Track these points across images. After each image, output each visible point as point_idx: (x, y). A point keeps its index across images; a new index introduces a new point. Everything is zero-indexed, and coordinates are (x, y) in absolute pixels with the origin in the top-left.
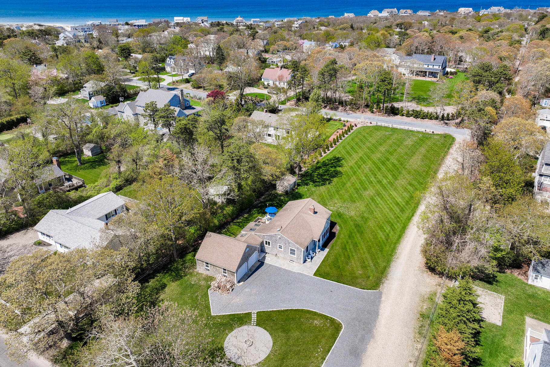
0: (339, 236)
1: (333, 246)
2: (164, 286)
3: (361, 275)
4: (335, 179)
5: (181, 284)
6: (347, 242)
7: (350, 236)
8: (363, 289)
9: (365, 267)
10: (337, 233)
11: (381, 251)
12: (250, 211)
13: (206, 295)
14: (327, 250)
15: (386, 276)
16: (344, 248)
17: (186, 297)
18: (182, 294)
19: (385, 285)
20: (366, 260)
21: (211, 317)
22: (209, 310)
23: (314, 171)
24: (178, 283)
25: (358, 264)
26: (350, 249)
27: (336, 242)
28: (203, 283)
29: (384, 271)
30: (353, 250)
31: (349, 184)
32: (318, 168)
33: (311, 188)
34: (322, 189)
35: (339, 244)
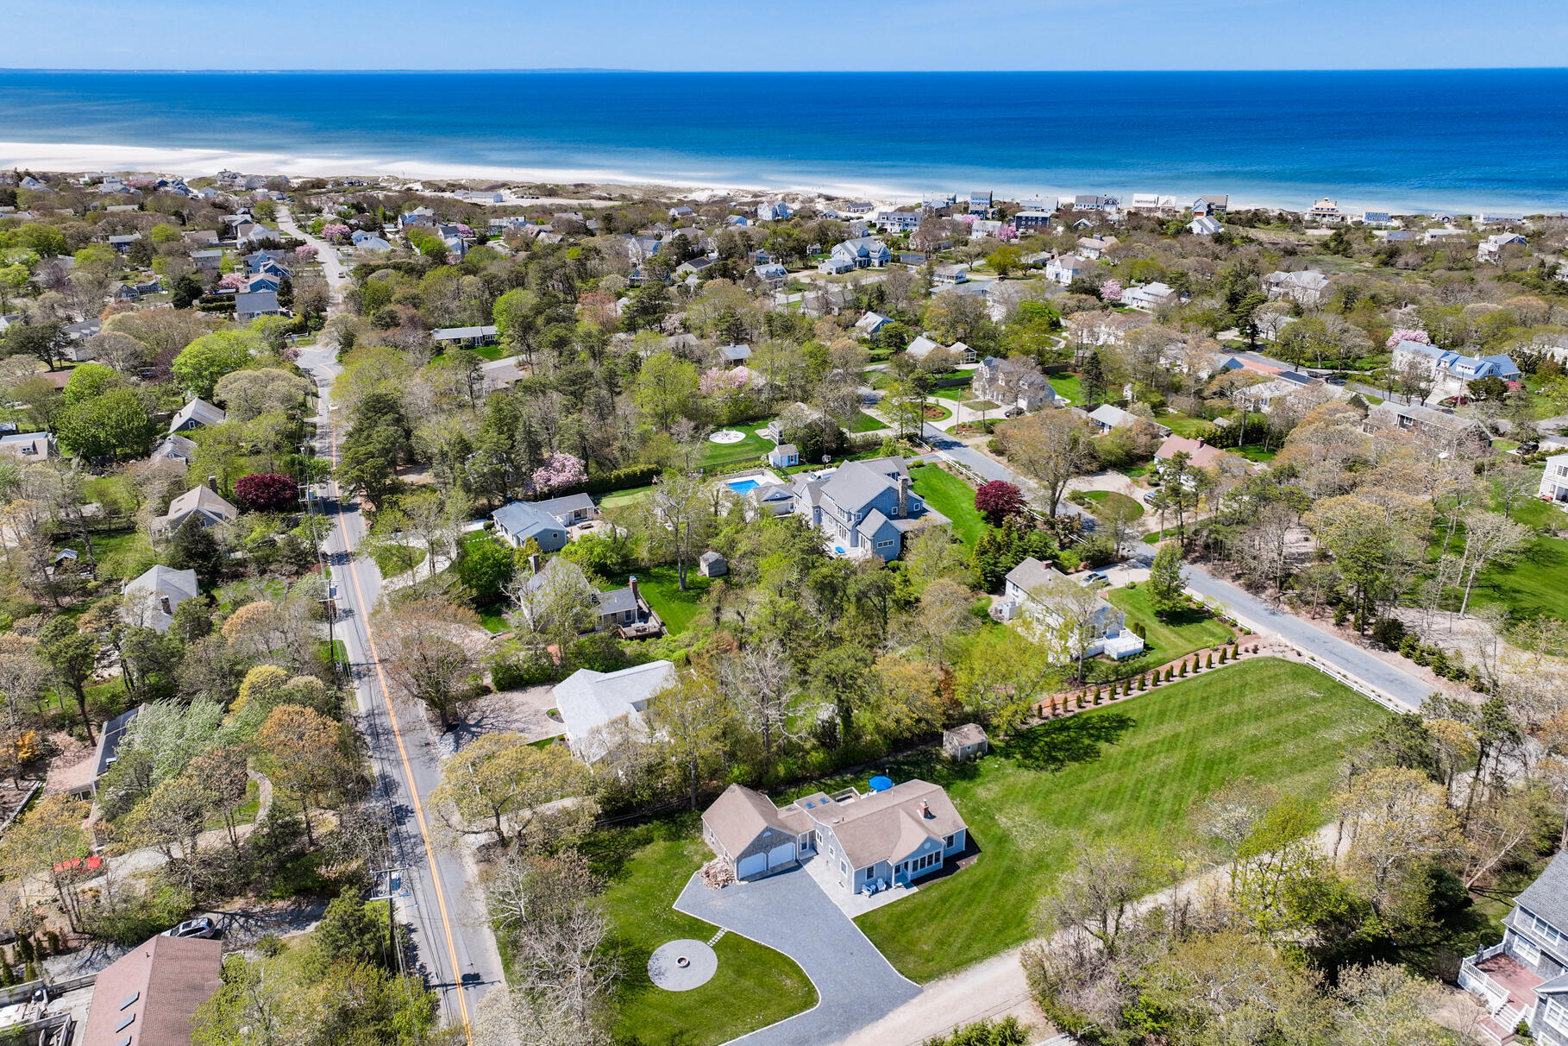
0: (961, 875)
1: (929, 889)
2: (649, 841)
3: (923, 951)
4: (1071, 766)
5: (670, 848)
6: (960, 892)
7: (977, 886)
8: (902, 973)
9: (943, 943)
10: (963, 868)
11: (999, 931)
12: (862, 771)
13: (688, 877)
14: (915, 889)
15: (957, 973)
16: (944, 900)
17: (661, 868)
18: (662, 862)
19: (941, 983)
20: (958, 933)
21: (671, 909)
22: (674, 900)
24: (668, 844)
25: (938, 934)
26: (953, 905)
27: (945, 882)
28: (697, 858)
29: (966, 963)
30: (955, 909)
31: (1088, 786)
32: (1064, 728)
33: (1009, 766)
34: (1028, 776)
35: (945, 888)
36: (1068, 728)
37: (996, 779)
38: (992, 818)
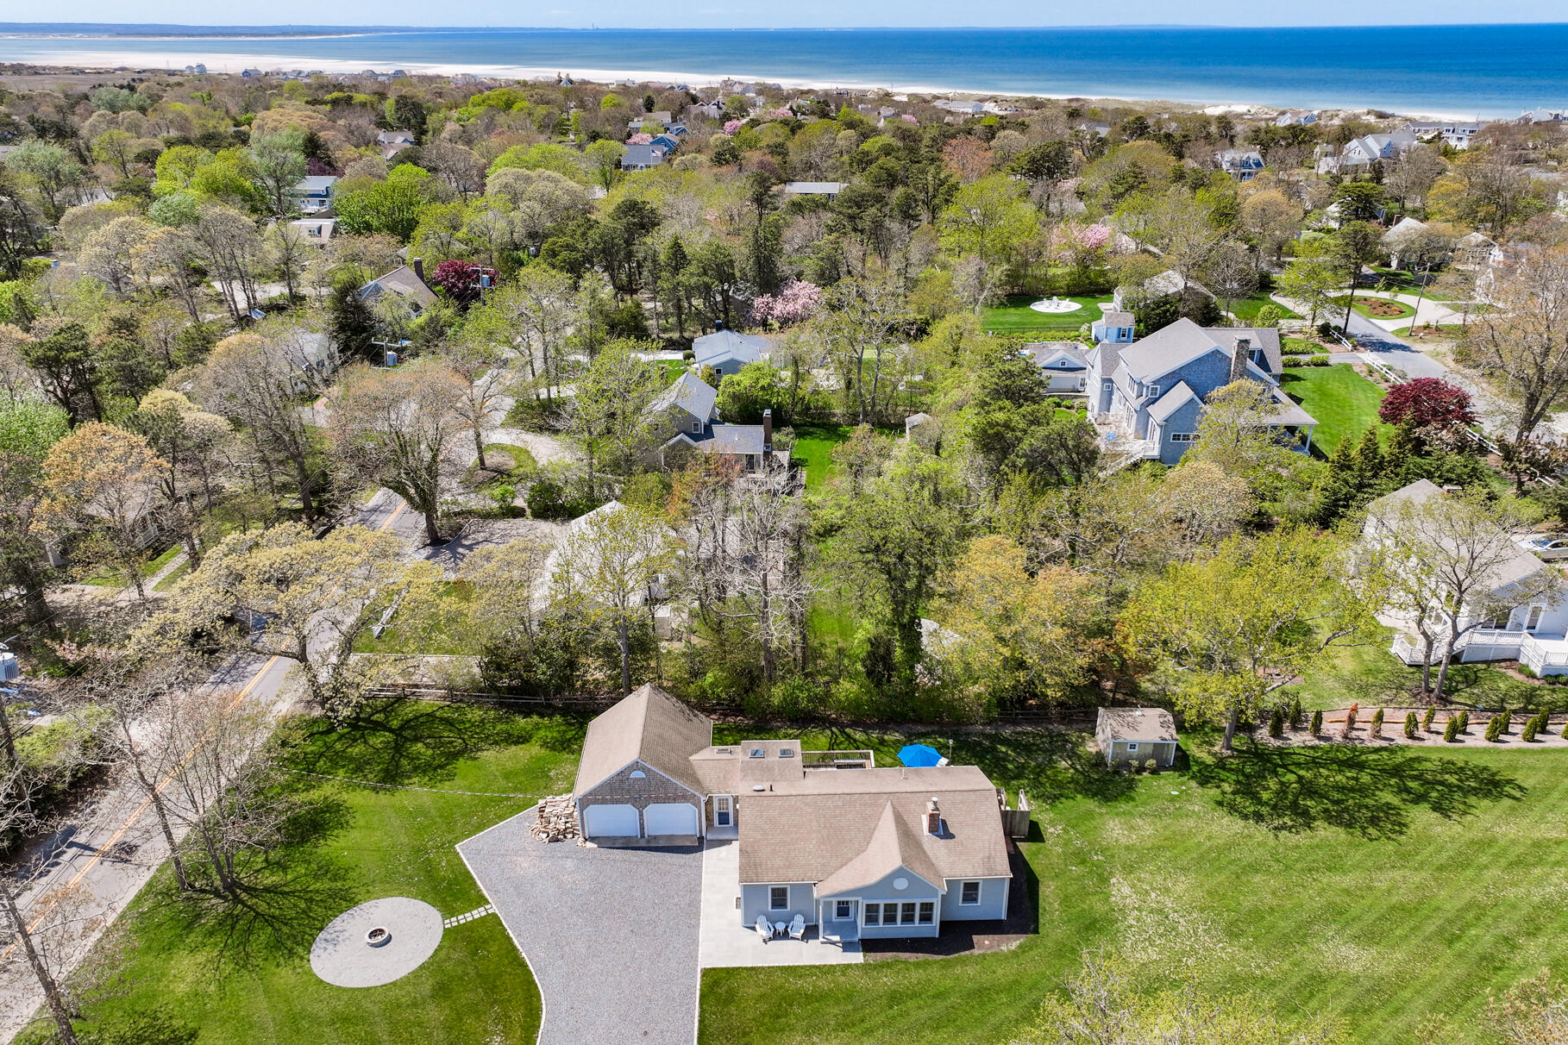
0: (964, 962)
1: (888, 965)
4: (1325, 832)
6: (940, 995)
7: (981, 994)
10: (976, 952)
14: (857, 958)
16: (894, 998)
17: (499, 784)
18: (509, 775)
21: (452, 847)
22: (471, 835)
23: (1314, 763)
26: (905, 1013)
27: (922, 966)
30: (904, 1023)
31: (1348, 881)
32: (1354, 763)
33: (1200, 798)
34: (1228, 826)
35: (916, 976)
36: (1361, 766)
37: (1158, 815)
38: (1104, 880)
